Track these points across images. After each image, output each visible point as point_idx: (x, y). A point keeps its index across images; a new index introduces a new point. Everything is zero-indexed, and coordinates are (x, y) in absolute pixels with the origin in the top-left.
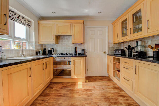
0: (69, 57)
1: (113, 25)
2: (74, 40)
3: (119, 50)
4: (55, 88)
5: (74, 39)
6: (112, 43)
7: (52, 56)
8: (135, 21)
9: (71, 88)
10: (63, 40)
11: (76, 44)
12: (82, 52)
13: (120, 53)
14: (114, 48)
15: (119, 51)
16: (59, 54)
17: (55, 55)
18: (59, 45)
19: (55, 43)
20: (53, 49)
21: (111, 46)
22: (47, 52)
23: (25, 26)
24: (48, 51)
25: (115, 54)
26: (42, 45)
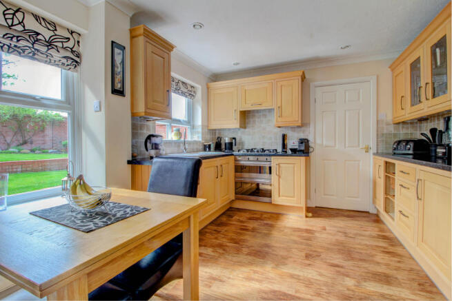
0: (268, 157)
1: (392, 70)
2: (279, 119)
3: (407, 142)
4: (238, 218)
5: (281, 116)
6: (392, 123)
7: (232, 155)
8: (441, 64)
9: (269, 222)
10: (257, 119)
11: (286, 127)
12: (299, 146)
13: (409, 149)
14: (395, 135)
15: (407, 144)
16: (248, 150)
17: (239, 151)
18: (247, 130)
19: (238, 127)
20: (234, 138)
21: (385, 131)
22: (223, 147)
23: (186, 97)
24: (225, 144)
25: (396, 152)
26: (213, 131)
